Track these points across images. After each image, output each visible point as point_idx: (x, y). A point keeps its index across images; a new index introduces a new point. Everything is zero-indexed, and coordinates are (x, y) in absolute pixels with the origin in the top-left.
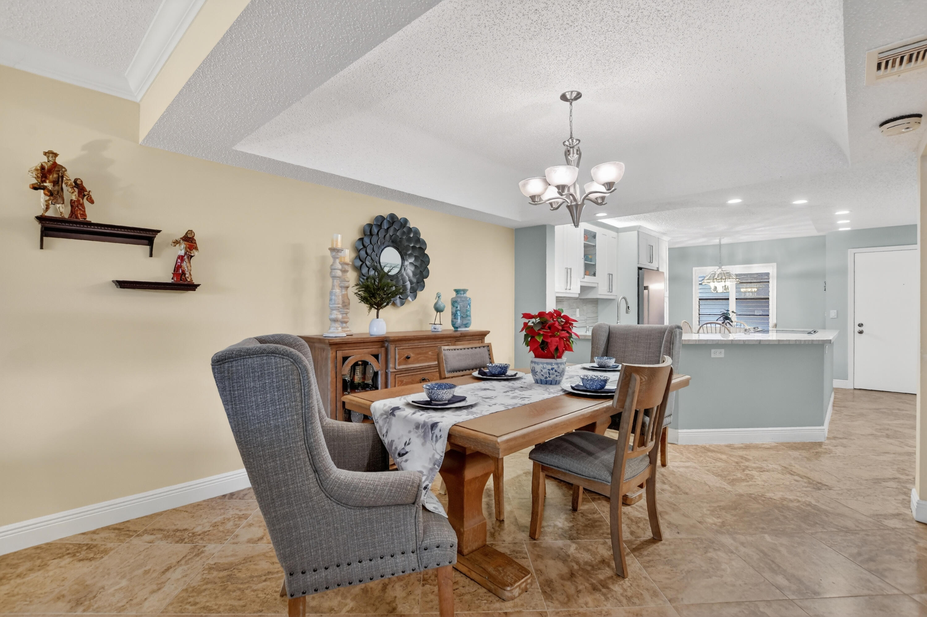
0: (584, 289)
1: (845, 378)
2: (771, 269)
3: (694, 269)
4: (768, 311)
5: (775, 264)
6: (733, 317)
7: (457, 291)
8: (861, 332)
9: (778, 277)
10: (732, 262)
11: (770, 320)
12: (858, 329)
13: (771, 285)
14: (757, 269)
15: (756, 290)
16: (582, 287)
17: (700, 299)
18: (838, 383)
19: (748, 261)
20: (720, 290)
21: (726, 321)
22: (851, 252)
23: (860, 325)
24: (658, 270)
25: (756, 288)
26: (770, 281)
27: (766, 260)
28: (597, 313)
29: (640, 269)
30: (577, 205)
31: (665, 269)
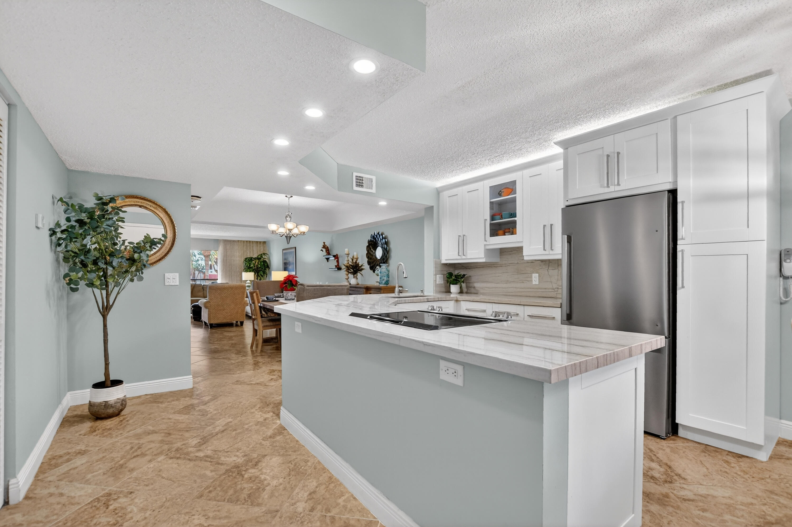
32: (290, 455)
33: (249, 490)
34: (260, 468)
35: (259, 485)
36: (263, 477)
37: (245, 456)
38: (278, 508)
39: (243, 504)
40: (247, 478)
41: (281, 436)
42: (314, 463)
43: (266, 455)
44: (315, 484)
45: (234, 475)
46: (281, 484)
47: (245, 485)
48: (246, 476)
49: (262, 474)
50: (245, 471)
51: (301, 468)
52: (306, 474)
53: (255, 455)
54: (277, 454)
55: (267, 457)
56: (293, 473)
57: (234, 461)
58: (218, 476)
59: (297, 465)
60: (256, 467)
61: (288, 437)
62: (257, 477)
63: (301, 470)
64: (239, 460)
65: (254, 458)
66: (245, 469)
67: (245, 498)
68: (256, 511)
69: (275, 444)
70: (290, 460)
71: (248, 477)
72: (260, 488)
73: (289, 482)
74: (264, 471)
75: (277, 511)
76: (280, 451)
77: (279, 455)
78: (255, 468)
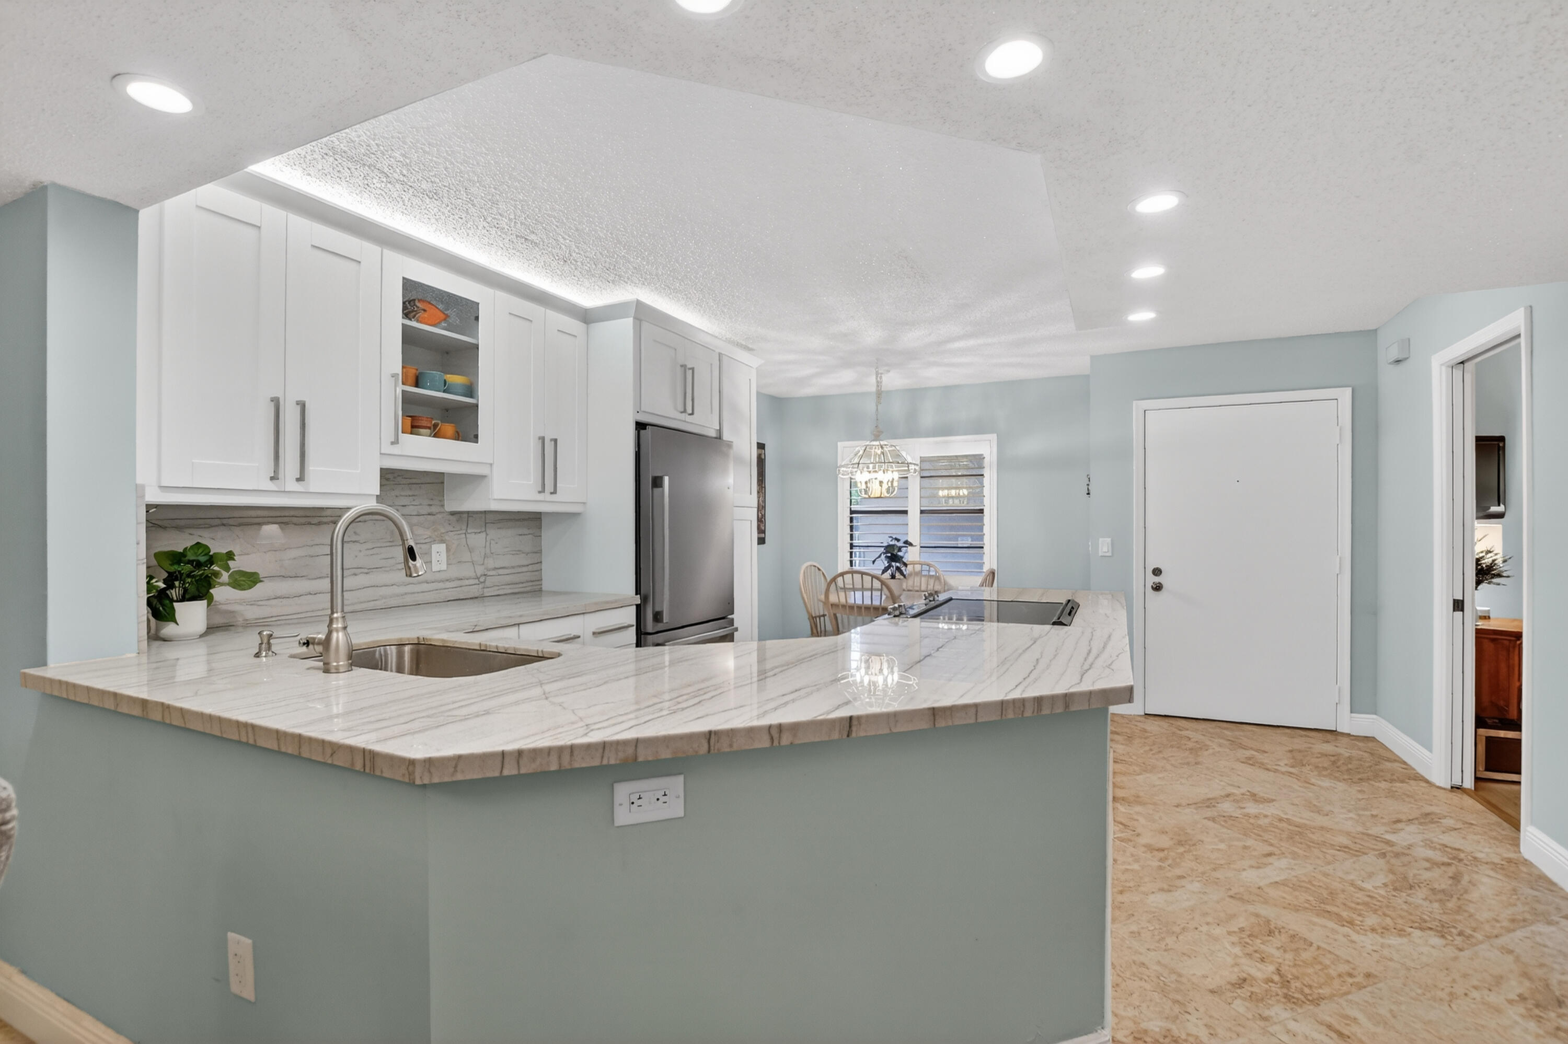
8: (1158, 588)
11: (986, 559)
12: (1152, 579)
13: (986, 481)
15: (965, 492)
22: (1138, 406)
23: (1157, 572)
25: (966, 488)
26: (986, 473)
27: (978, 428)
32: (1159, 963)
33: (1268, 941)
34: (1236, 970)
35: (1248, 940)
36: (1237, 950)
37: (1265, 1019)
38: (1228, 899)
39: (1283, 928)
40: (1271, 963)
41: (1144, 1025)
42: (1125, 925)
43: (1212, 992)
44: (1152, 898)
45: (1298, 984)
46: (1208, 924)
47: (1277, 953)
48: (1271, 968)
49: (1236, 956)
50: (1272, 981)
51: (1155, 929)
52: (1154, 917)
53: (1239, 1006)
54: (1184, 980)
55: (1211, 987)
56: (1177, 929)
57: (1295, 1020)
58: (1336, 998)
59: (1157, 938)
60: (1245, 975)
61: (1131, 1013)
62: (1249, 955)
63: (1158, 927)
64: (1285, 1015)
65: (1244, 999)
66: (1270, 984)
67: (1280, 935)
68: (1266, 911)
69: (1177, 1009)
70: (1166, 953)
71: (1267, 964)
72: (1249, 936)
73: (1193, 919)
74: (1230, 960)
75: (1231, 897)
76: (1173, 986)
77: (1180, 975)
78: (1249, 975)
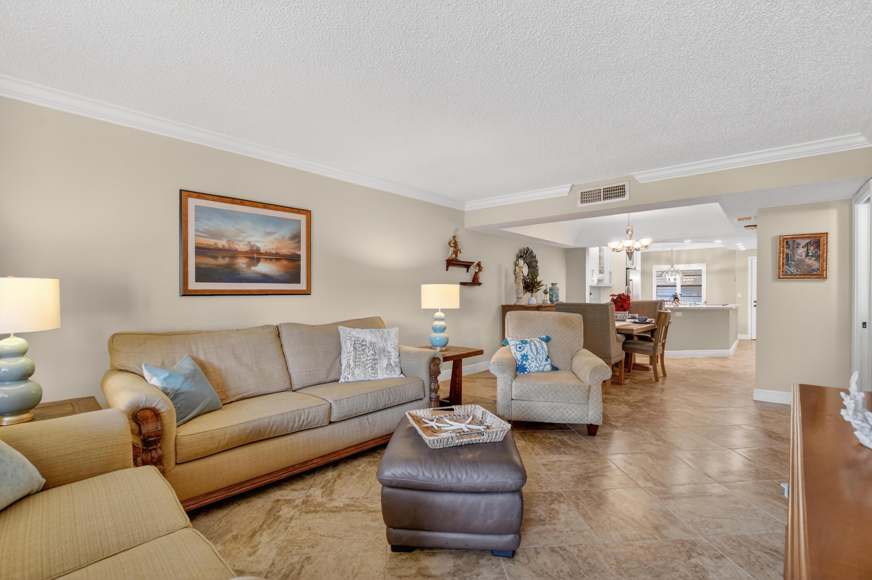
0: (599, 281)
1: (746, 333)
2: (702, 267)
3: (654, 266)
4: (701, 293)
5: (705, 264)
6: (679, 297)
7: (553, 284)
9: (707, 272)
10: (678, 263)
14: (695, 267)
16: (598, 280)
17: (657, 286)
18: (741, 336)
19: (689, 262)
20: (672, 281)
21: (676, 300)
24: (635, 269)
28: (600, 295)
29: (627, 269)
30: (631, 253)
31: (639, 268)
